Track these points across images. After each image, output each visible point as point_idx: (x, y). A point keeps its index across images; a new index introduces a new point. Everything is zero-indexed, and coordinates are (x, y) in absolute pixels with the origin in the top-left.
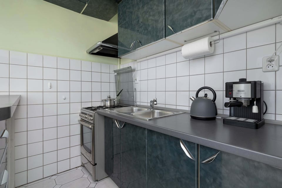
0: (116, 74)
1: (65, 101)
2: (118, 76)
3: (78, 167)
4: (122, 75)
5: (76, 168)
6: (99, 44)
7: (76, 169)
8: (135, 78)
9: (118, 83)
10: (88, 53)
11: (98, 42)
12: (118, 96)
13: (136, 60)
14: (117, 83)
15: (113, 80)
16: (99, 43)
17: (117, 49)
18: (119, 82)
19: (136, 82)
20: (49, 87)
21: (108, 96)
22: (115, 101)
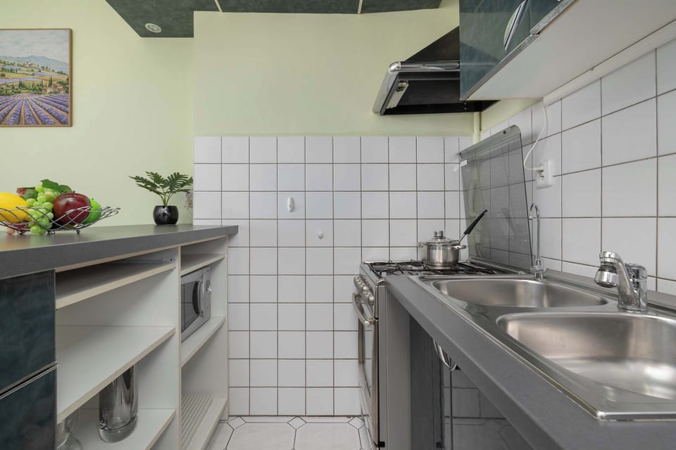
0: (465, 163)
1: (321, 242)
2: (475, 170)
3: (354, 416)
4: (485, 165)
5: (349, 417)
6: (395, 70)
7: (348, 420)
8: (535, 169)
9: (471, 191)
10: (376, 112)
11: (390, 66)
12: (468, 232)
13: (539, 100)
14: (471, 193)
15: (455, 182)
16: (393, 68)
17: (457, 74)
18: (475, 189)
19: (540, 181)
20: (289, 208)
21: (436, 233)
22: (458, 249)
